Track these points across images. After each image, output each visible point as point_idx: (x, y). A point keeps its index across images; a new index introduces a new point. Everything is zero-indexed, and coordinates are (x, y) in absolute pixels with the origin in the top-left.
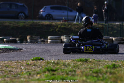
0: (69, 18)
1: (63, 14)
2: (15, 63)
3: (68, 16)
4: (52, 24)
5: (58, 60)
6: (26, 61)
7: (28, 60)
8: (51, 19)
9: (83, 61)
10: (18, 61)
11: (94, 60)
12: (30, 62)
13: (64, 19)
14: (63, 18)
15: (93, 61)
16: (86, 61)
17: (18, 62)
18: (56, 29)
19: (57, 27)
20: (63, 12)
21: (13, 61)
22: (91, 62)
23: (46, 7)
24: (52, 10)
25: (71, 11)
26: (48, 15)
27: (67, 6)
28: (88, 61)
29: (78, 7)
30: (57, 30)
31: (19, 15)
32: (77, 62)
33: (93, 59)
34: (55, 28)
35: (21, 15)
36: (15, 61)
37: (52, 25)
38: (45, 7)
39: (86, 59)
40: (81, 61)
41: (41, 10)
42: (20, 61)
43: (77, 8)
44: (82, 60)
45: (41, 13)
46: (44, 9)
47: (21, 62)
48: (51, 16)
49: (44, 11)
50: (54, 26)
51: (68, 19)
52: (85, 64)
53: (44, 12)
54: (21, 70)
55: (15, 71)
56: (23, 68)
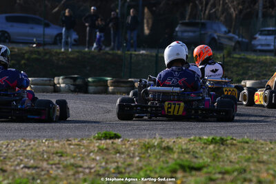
16: (222, 141)
39: (222, 139)
54: (95, 162)
55: (86, 165)
56: (98, 158)
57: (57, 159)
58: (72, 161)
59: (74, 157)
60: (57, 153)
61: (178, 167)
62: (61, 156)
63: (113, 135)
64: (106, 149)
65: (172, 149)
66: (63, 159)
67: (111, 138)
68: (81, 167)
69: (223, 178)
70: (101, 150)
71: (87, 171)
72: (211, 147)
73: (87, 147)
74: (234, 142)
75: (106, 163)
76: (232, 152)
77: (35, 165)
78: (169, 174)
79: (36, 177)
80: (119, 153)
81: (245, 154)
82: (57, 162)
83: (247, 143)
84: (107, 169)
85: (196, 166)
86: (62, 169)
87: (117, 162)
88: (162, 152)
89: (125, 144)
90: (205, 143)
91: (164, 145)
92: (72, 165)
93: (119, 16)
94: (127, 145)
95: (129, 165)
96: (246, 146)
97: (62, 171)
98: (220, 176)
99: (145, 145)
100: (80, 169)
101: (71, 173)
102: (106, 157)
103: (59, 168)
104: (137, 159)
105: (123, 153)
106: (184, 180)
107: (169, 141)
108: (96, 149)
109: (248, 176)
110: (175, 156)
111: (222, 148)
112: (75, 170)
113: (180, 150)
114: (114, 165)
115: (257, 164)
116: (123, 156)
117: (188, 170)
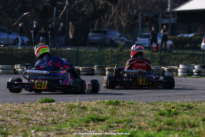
16: (117, 103)
39: (117, 102)
40: (111, 103)
54: (40, 117)
55: (34, 119)
56: (41, 114)
57: (16, 115)
58: (25, 116)
59: (26, 114)
60: (16, 111)
61: (90, 119)
62: (19, 113)
63: (50, 100)
64: (47, 109)
65: (87, 108)
66: (20, 115)
67: (49, 102)
68: (31, 120)
69: (117, 126)
70: (43, 109)
71: (35, 122)
72: (111, 106)
73: (34, 108)
74: (125, 103)
75: (46, 117)
76: (123, 110)
77: (3, 119)
78: (85, 124)
79: (3, 126)
80: (54, 111)
81: (131, 111)
82: (16, 117)
83: (132, 104)
84: (47, 121)
85: (101, 118)
86: (19, 121)
87: (53, 117)
88: (80, 110)
89: (58, 106)
90: (107, 105)
91: (82, 106)
92: (26, 119)
93: (54, 26)
94: (59, 106)
95: (60, 118)
96: (132, 106)
97: (19, 123)
98: (116, 124)
99: (70, 106)
100: (31, 121)
101: (24, 123)
102: (47, 113)
103: (17, 121)
104: (66, 114)
105: (56, 111)
106: (94, 127)
107: (84, 103)
108: (40, 109)
109: (133, 124)
110: (89, 112)
111: (117, 107)
112: (27, 122)
113: (91, 109)
114: (51, 119)
115: (139, 117)
116: (57, 113)
117: (96, 121)
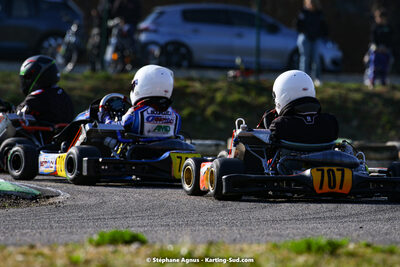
0: (265, 60)
1: (237, 42)
2: (20, 258)
3: (258, 51)
4: (187, 87)
5: (211, 243)
6: (70, 248)
7: (78, 241)
8: (185, 63)
9: (320, 249)
10: (32, 247)
11: (368, 245)
12: (87, 253)
13: (243, 67)
14: (238, 61)
15: (362, 250)
17: (35, 251)
18: (204, 110)
19: (212, 100)
20: (240, 35)
21: (11, 249)
22: (352, 255)
23: (161, 14)
24: (190, 27)
25: (273, 30)
26: (170, 48)
27: (255, 10)
28: (341, 251)
29: (306, 12)
30: (210, 111)
31: (46, 44)
32: (293, 255)
33: (363, 242)
34: (202, 102)
35: (50, 45)
36: (21, 245)
37: (189, 90)
38: (158, 9)
41: (143, 25)
42: (43, 245)
43: (302, 16)
44: (314, 248)
45: (143, 37)
46: (155, 22)
47: (46, 251)
48: (183, 50)
49: (152, 27)
50: (197, 95)
51: (258, 64)
52: (328, 263)
53: (155, 31)
